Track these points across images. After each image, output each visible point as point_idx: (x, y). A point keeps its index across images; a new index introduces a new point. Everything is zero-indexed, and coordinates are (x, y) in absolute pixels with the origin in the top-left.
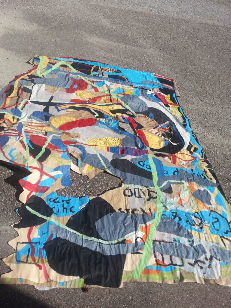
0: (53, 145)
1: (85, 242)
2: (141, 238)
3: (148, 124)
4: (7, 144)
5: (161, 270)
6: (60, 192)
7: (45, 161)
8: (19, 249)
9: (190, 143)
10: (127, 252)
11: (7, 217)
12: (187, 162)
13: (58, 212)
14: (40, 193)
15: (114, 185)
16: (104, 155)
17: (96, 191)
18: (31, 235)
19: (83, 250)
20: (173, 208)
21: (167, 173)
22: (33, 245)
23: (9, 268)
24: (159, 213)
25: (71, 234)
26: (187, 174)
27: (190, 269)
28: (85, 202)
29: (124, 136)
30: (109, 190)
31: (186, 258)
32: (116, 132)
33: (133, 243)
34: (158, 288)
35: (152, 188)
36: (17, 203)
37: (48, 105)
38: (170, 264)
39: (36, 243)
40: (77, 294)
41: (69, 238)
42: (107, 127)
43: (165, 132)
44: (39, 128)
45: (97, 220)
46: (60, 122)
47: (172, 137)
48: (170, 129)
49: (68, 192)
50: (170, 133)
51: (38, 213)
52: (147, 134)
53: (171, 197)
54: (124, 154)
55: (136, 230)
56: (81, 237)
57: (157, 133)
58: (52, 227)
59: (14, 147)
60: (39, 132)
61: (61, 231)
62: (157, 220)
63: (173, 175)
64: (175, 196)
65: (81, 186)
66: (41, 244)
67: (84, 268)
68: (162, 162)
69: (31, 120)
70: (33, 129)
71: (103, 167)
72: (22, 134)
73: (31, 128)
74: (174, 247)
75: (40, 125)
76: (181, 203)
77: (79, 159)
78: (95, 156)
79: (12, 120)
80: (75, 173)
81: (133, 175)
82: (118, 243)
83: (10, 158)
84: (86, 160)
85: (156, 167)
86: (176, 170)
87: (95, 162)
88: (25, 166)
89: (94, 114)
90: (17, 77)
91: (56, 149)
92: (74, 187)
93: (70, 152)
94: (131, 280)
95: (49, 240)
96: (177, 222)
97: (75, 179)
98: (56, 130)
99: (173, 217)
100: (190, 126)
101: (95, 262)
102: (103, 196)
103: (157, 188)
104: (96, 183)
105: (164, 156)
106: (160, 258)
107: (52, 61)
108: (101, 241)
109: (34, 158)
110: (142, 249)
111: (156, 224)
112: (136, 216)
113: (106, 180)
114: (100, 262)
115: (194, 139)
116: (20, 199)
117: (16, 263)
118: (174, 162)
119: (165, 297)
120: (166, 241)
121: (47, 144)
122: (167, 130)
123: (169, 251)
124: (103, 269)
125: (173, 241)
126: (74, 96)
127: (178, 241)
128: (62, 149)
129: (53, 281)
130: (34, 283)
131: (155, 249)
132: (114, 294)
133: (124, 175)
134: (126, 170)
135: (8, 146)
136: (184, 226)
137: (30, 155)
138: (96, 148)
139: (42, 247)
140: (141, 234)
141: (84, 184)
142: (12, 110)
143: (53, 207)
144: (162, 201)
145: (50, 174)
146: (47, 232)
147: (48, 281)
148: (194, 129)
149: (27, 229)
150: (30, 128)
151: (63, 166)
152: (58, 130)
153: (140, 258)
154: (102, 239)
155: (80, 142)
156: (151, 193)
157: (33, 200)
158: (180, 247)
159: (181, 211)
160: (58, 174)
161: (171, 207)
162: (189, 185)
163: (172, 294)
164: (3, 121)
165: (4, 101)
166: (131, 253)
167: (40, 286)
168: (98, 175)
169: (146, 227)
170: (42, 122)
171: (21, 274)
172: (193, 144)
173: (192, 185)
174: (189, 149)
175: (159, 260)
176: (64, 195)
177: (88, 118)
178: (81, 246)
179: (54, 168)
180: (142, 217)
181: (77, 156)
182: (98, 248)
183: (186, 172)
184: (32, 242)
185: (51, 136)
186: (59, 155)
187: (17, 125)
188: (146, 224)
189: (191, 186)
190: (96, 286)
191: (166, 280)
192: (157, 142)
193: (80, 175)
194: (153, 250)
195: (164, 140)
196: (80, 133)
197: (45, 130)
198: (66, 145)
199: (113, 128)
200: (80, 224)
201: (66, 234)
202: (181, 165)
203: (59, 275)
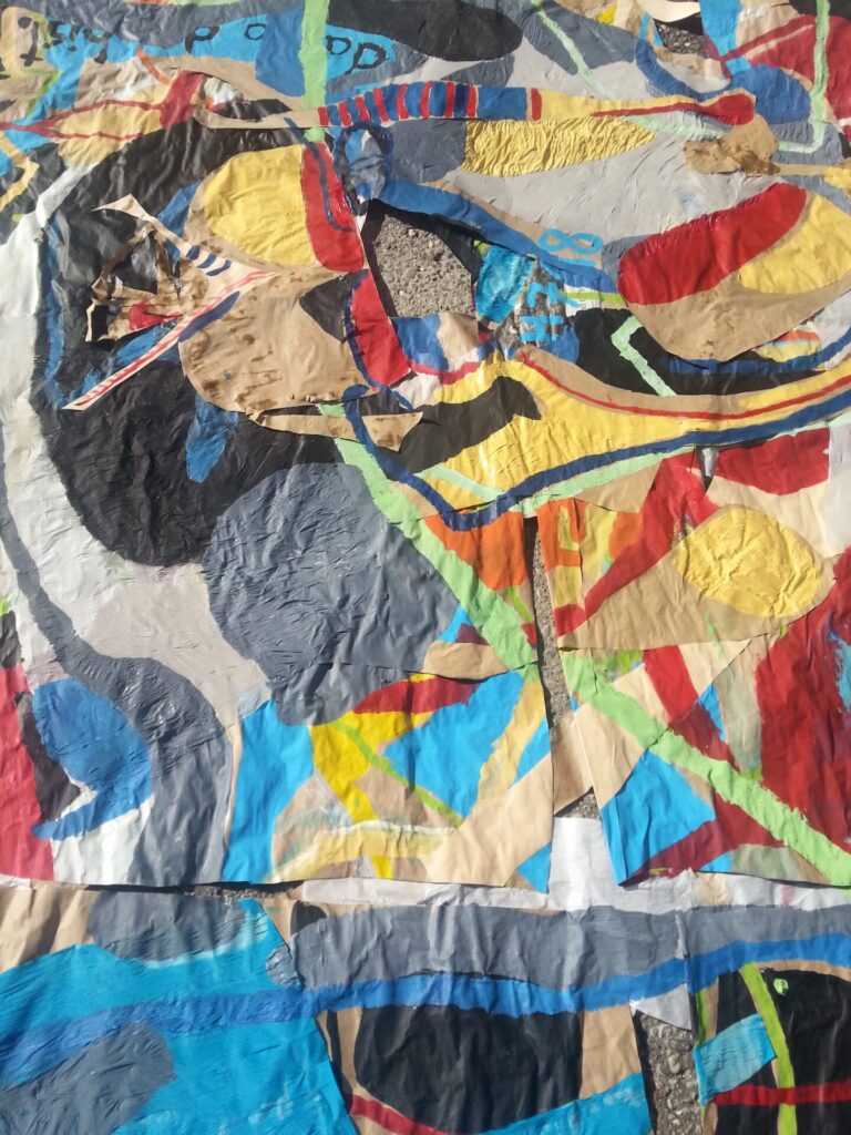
89: (641, 340)
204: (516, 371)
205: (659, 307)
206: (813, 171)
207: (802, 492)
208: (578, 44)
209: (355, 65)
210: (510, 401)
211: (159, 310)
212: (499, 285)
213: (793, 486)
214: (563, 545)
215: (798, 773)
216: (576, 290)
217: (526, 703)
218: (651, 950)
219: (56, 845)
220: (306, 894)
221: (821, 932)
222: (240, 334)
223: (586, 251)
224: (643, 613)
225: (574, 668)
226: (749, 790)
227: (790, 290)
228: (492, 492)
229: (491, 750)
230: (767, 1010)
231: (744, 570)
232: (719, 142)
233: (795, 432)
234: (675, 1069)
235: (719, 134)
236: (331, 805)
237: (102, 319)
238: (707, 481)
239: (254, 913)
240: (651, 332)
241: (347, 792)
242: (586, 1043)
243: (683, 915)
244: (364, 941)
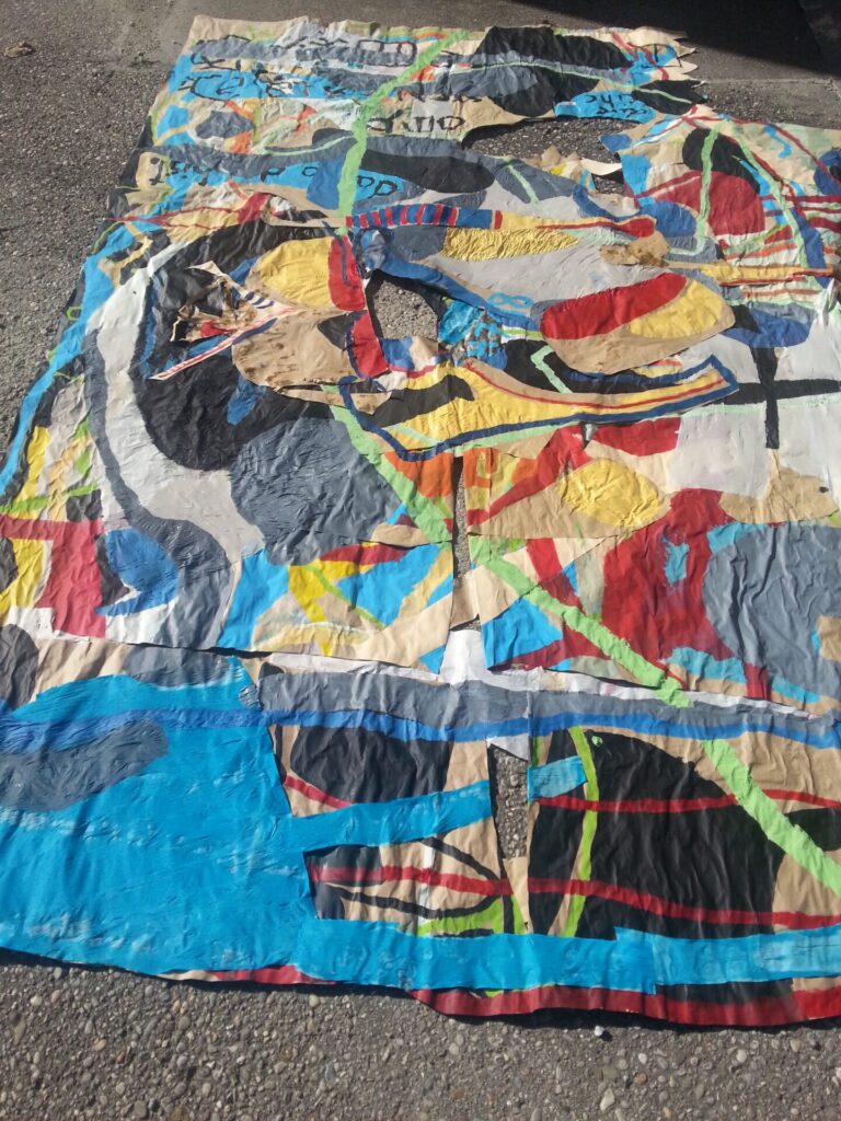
16: (515, 199)
83: (778, 134)
89: (552, 360)
196: (604, 267)
204: (461, 372)
205: (567, 341)
206: (693, 266)
207: (656, 456)
208: (534, 186)
209: (376, 193)
210: (454, 389)
211: (222, 327)
212: (458, 322)
213: (650, 452)
214: (479, 474)
215: (628, 620)
216: (510, 328)
217: (440, 563)
218: (506, 711)
219: (109, 619)
220: (271, 660)
221: (631, 712)
222: (274, 343)
223: (521, 306)
224: (530, 518)
225: (475, 546)
226: (591, 625)
227: (665, 336)
228: (433, 441)
229: (413, 590)
230: (585, 755)
231: (606, 497)
232: (626, 247)
233: (654, 419)
234: (514, 783)
235: (627, 242)
236: (297, 611)
237: (183, 329)
238: (586, 443)
239: (236, 665)
240: (559, 355)
241: (309, 604)
242: (453, 760)
243: (532, 694)
244: (308, 687)
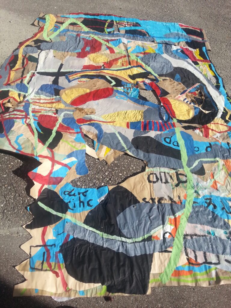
0: (65, 126)
1: (106, 241)
2: (170, 233)
3: (175, 88)
4: (12, 129)
5: (193, 271)
6: (75, 182)
7: (56, 147)
8: (32, 254)
9: (224, 109)
10: (154, 251)
11: (18, 216)
12: (221, 134)
13: (75, 207)
14: (53, 185)
15: (136, 169)
16: (123, 133)
17: (116, 179)
18: (45, 237)
19: (104, 251)
20: (206, 194)
21: (199, 150)
22: (49, 248)
23: (23, 277)
24: (190, 201)
25: (90, 233)
26: (222, 149)
27: (228, 267)
28: (104, 193)
29: (146, 107)
30: (131, 176)
31: (223, 254)
32: (137, 103)
33: (160, 239)
34: (190, 293)
35: (181, 171)
36: (28, 198)
37: (58, 75)
38: (204, 263)
39: (51, 246)
40: (99, 304)
41: (88, 237)
42: (126, 98)
43: (195, 98)
44: (49, 105)
45: (118, 214)
46: (71, 95)
47: (203, 104)
48: (200, 93)
49: (85, 181)
50: (200, 98)
51: (52, 210)
52: (174, 101)
53: (203, 180)
54: (147, 131)
55: (163, 223)
56: (101, 236)
57: (185, 99)
58: (68, 225)
59: (20, 132)
60: (49, 111)
61: (78, 230)
62: (188, 210)
63: (205, 151)
64: (209, 178)
65: (98, 173)
66: (57, 247)
67: (105, 273)
68: (191, 136)
69: (39, 96)
70: (42, 107)
71: (123, 148)
72: (29, 115)
73: (40, 106)
74: (209, 241)
75: (50, 101)
76: (215, 187)
77: (96, 140)
78: (113, 135)
79: (17, 98)
80: (91, 158)
81: (158, 156)
82: (144, 240)
83: (17, 147)
84: (103, 141)
85: (185, 143)
86: (209, 146)
87: (113, 143)
88: (34, 156)
89: (111, 82)
90: (21, 44)
91: (69, 130)
92: (90, 175)
93: (84, 133)
94: (159, 284)
95: (66, 242)
96: (211, 210)
97: (92, 165)
98: (67, 106)
99: (206, 205)
100: (224, 87)
101: (118, 265)
102: (124, 185)
103: (186, 170)
104: (116, 168)
105: (194, 128)
106: (192, 256)
107: (60, 20)
108: (124, 239)
109: (44, 145)
110: (171, 246)
111: (187, 214)
112: (163, 206)
113: (127, 164)
114: (124, 265)
115: (230, 104)
116: (31, 194)
117: (30, 271)
118: (207, 135)
119: (199, 303)
120: (199, 234)
121: (58, 125)
122: (197, 95)
123: (203, 246)
124: (127, 273)
125: (207, 234)
126: (86, 61)
127: (213, 233)
128: (75, 129)
129: (72, 291)
130: (52, 293)
131: (186, 245)
132: (141, 302)
133: (147, 157)
134: (149, 150)
135: (14, 132)
136: (219, 215)
137: (39, 142)
138: (114, 125)
139: (58, 250)
140: (169, 228)
141: (102, 171)
142: (17, 85)
143: (68, 201)
144: (193, 185)
145: (63, 162)
146: (63, 233)
147: (66, 291)
148: (228, 90)
149: (40, 230)
150: (38, 106)
151: (77, 151)
152: (69, 106)
153: (169, 257)
154: (125, 237)
155: (95, 119)
156: (180, 176)
157: (45, 194)
158: (215, 241)
159: (216, 196)
160: (73, 161)
161: (204, 192)
162: (225, 164)
163: (207, 299)
164: (7, 100)
165: (8, 75)
166: (159, 252)
167: (58, 297)
168: (118, 159)
169: (175, 218)
170: (52, 98)
171: (36, 283)
172: (229, 110)
173: (228, 162)
174: (223, 117)
175: (191, 258)
176: (80, 185)
177: (103, 88)
178: (102, 246)
179: (67, 154)
180: (170, 207)
181: (92, 137)
182: (121, 247)
183: (221, 147)
184: (47, 244)
185: (63, 114)
186: (71, 138)
187: (24, 104)
188: (176, 216)
189: (227, 164)
190: (120, 294)
191: (199, 282)
192: (186, 111)
193: (97, 160)
194: (183, 247)
195: (193, 108)
196: (95, 107)
197: (55, 108)
198: (80, 124)
199: (133, 98)
200: (100, 220)
201: (84, 233)
202: (215, 139)
203: (78, 282)
205: (107, 87)
206: (67, 108)
209: (170, 138)
210: (133, 77)
216: (121, 91)
233: (87, 70)
